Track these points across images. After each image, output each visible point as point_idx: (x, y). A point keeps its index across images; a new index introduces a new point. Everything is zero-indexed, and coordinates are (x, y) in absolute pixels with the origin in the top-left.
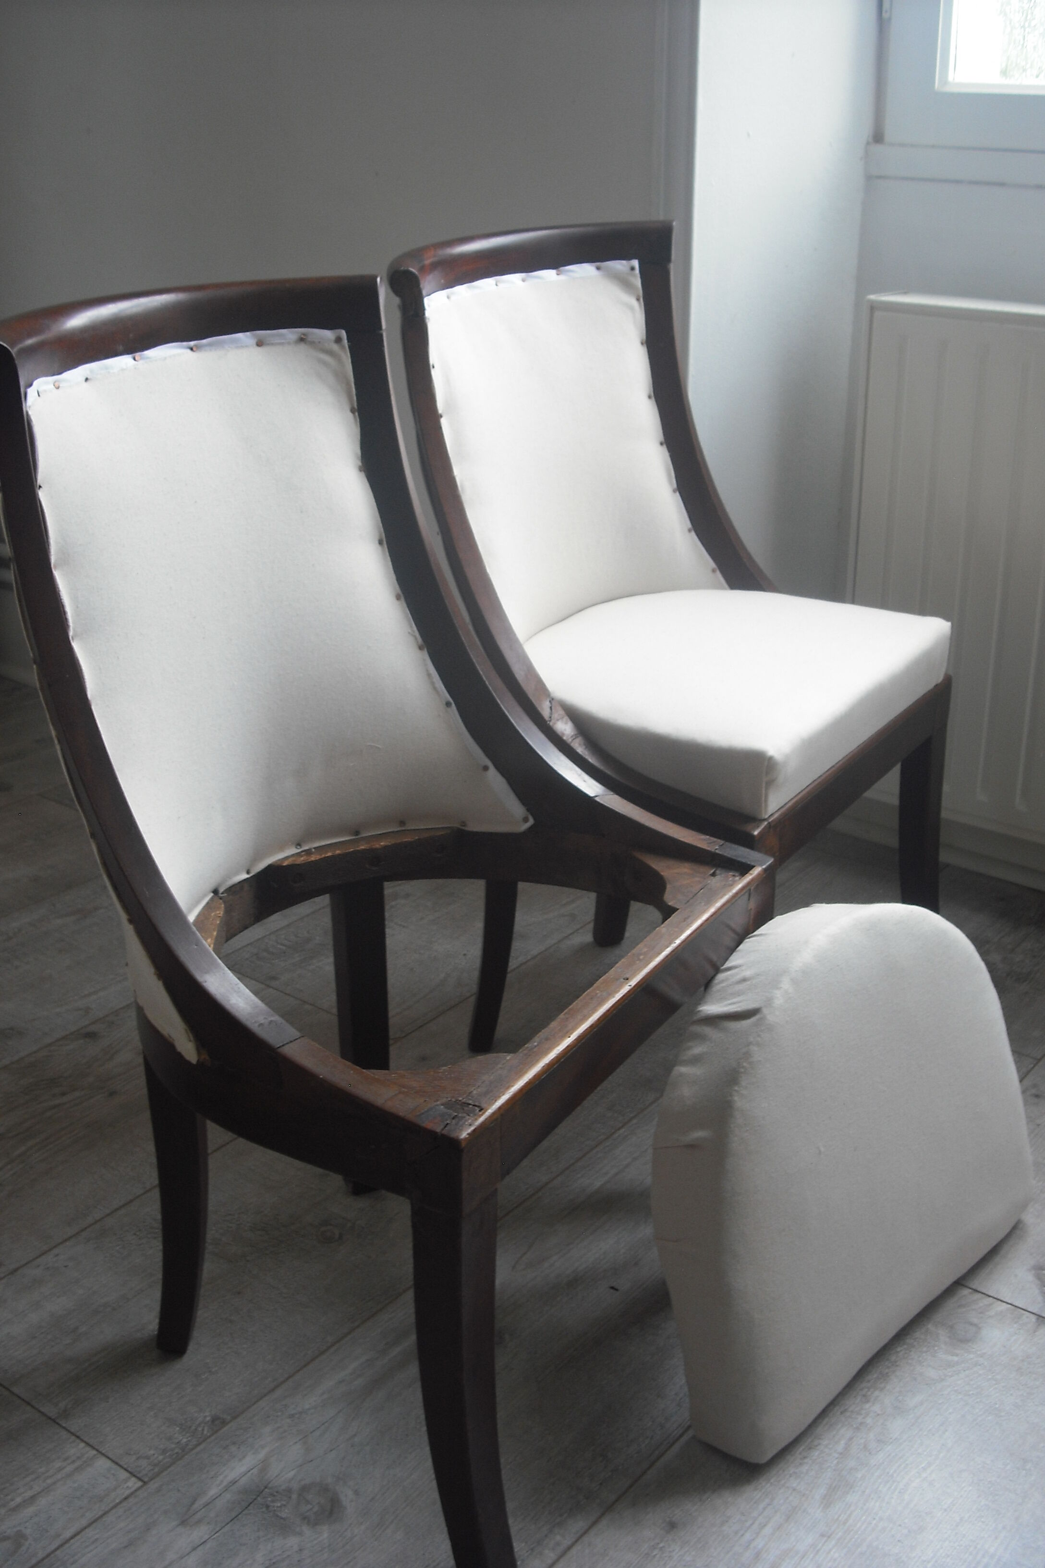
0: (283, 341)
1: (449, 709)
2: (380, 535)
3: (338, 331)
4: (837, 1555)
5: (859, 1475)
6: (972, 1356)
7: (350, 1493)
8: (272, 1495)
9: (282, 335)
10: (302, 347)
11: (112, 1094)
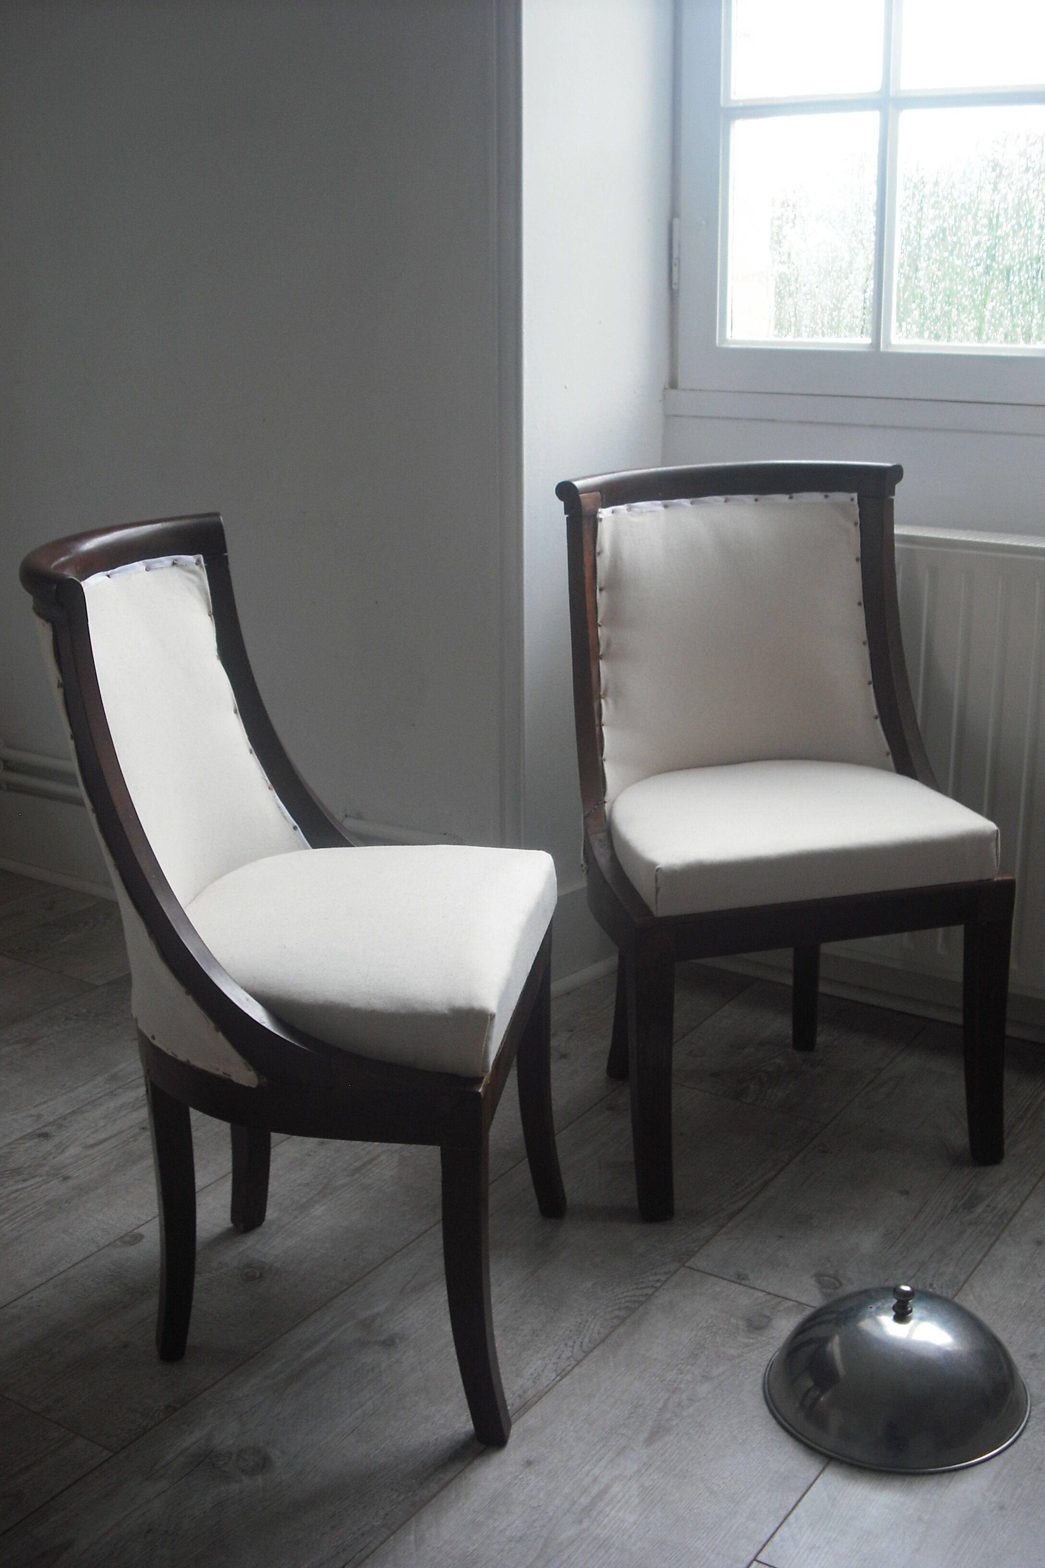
0: (162, 566)
1: (296, 832)
2: (235, 706)
3: (197, 555)
4: (656, 1477)
5: (674, 1423)
6: (764, 1338)
8: (217, 1457)
9: (161, 562)
10: (175, 569)
11: (66, 1178)
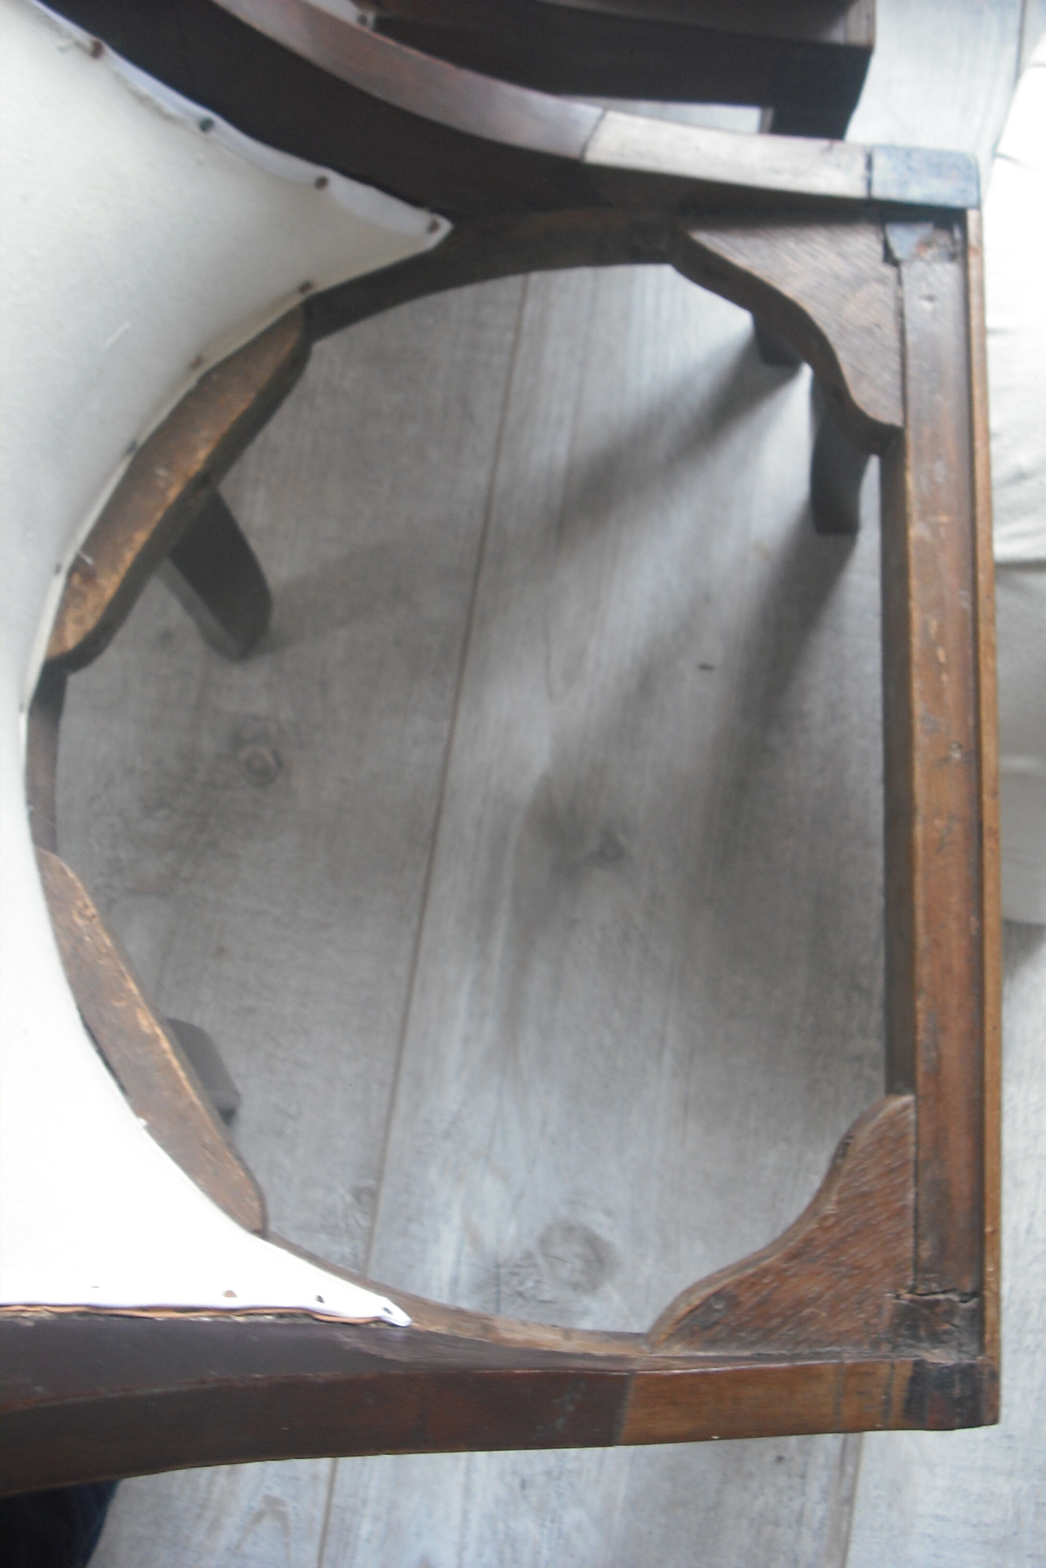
1: (212, 134)
7: (601, 1218)
8: (514, 1274)
